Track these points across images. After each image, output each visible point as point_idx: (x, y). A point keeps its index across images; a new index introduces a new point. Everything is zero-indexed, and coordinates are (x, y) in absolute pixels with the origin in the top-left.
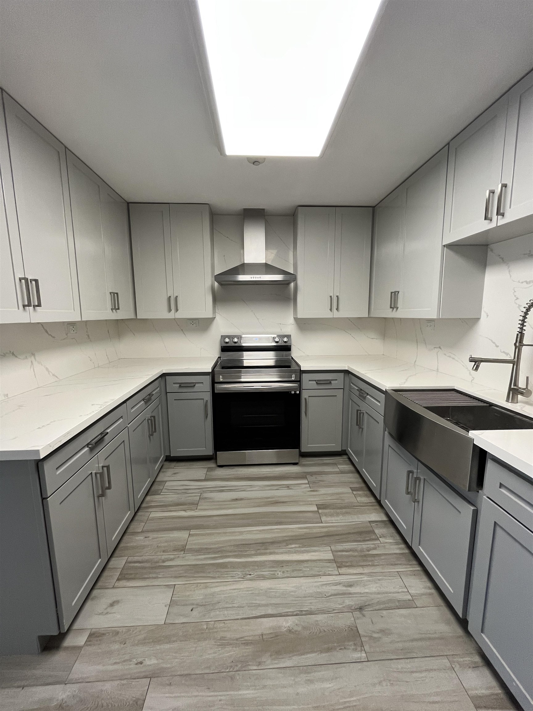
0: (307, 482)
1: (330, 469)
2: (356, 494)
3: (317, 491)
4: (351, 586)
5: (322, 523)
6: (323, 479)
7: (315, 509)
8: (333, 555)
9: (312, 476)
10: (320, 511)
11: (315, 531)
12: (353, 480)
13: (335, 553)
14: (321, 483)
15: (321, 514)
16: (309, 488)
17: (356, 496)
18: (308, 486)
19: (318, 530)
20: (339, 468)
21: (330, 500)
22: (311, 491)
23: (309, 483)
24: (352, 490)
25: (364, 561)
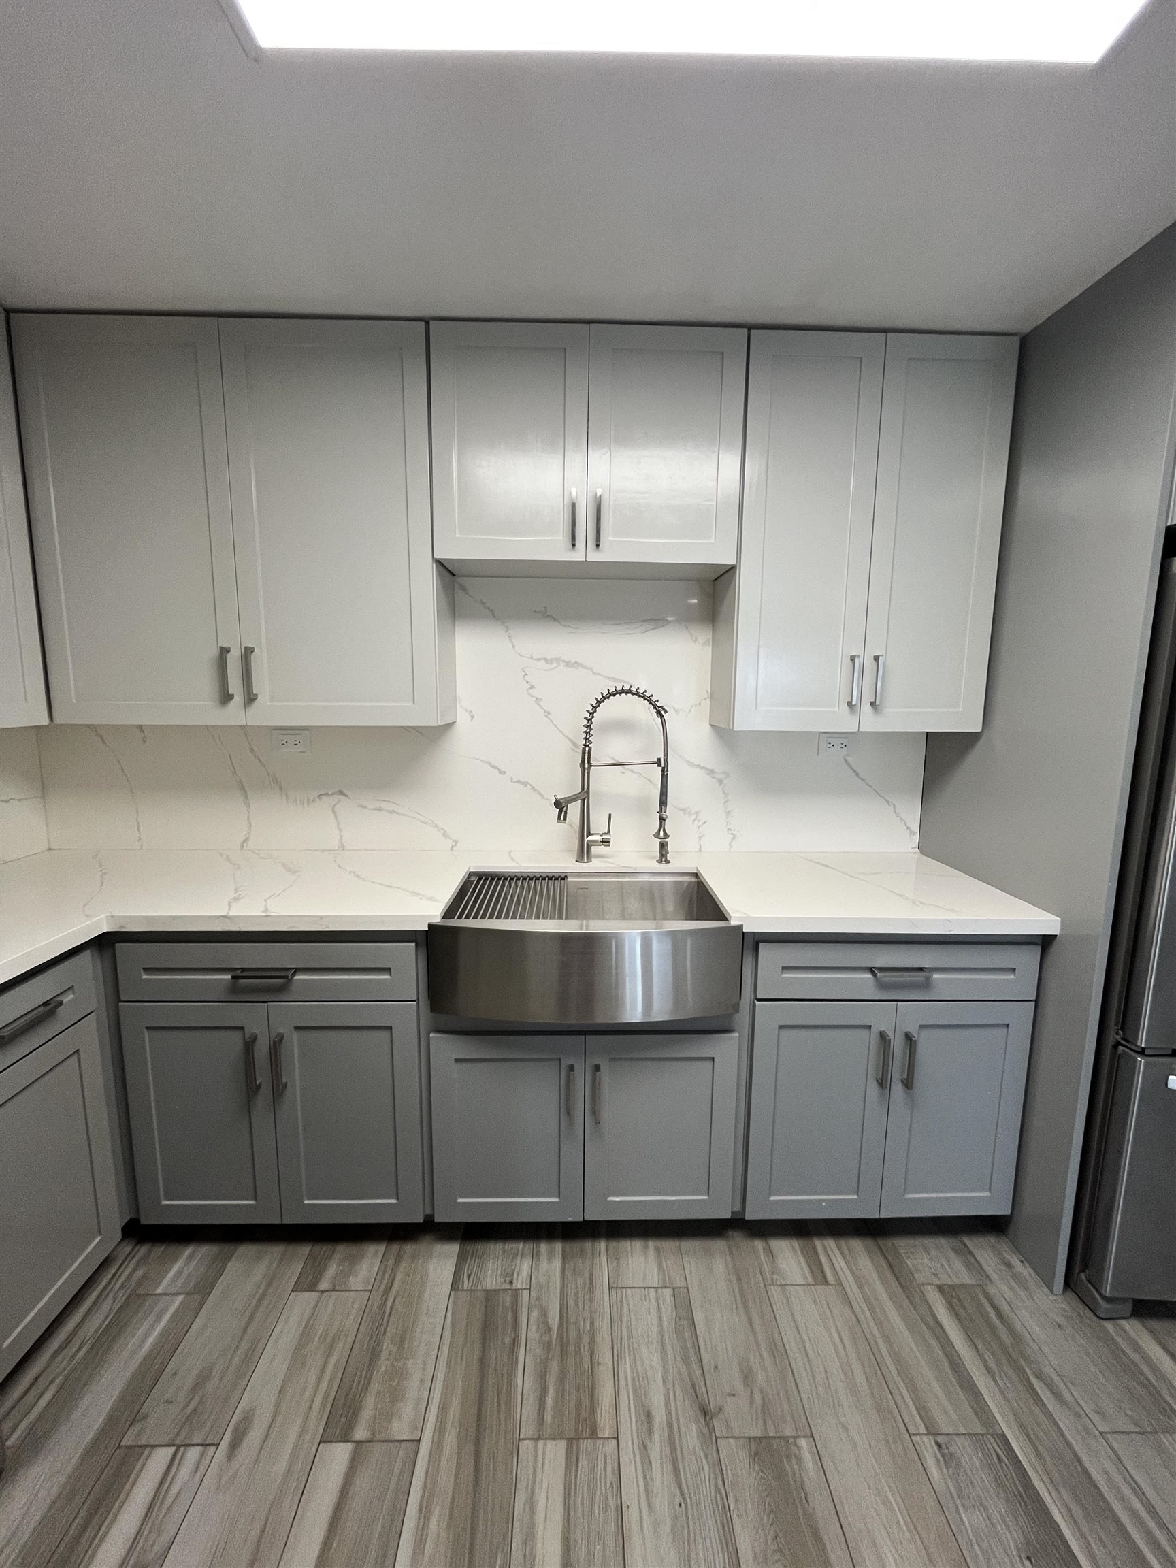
0: (163, 1455)
1: (152, 1327)
2: (334, 1285)
3: (247, 1420)
4: (649, 1416)
5: (419, 1441)
6: (194, 1373)
7: (340, 1453)
8: (551, 1439)
9: (145, 1417)
10: (360, 1433)
11: (446, 1480)
12: (260, 1271)
13: (548, 1430)
14: (211, 1385)
15: (374, 1434)
16: (213, 1449)
17: (343, 1287)
18: (193, 1454)
19: (447, 1465)
20: (172, 1290)
21: (319, 1380)
22: (234, 1445)
23: (178, 1442)
24: (312, 1288)
25: (578, 1352)
